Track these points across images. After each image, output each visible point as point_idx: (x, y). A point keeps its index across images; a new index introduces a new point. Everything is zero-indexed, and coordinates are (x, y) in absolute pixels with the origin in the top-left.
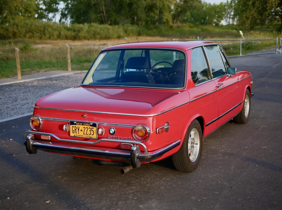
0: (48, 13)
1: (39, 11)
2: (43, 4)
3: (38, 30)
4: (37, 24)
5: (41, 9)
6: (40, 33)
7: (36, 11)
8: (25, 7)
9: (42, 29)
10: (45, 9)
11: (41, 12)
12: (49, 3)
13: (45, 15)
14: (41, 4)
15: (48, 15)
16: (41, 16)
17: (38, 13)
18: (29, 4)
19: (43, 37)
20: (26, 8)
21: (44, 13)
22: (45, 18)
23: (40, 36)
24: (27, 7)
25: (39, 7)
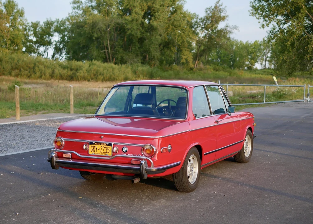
0: (38, 47)
1: (28, 44)
2: (33, 35)
3: (27, 66)
4: (25, 59)
5: (31, 41)
6: (29, 70)
7: (24, 44)
8: (12, 38)
9: (32, 66)
10: (35, 41)
11: (30, 45)
12: (41, 34)
13: (35, 48)
14: (31, 35)
15: (38, 48)
16: (30, 50)
17: (26, 46)
18: (16, 35)
19: (33, 75)
20: (12, 40)
21: (34, 46)
22: (35, 53)
23: (29, 74)
24: (13, 38)
25: (28, 39)
